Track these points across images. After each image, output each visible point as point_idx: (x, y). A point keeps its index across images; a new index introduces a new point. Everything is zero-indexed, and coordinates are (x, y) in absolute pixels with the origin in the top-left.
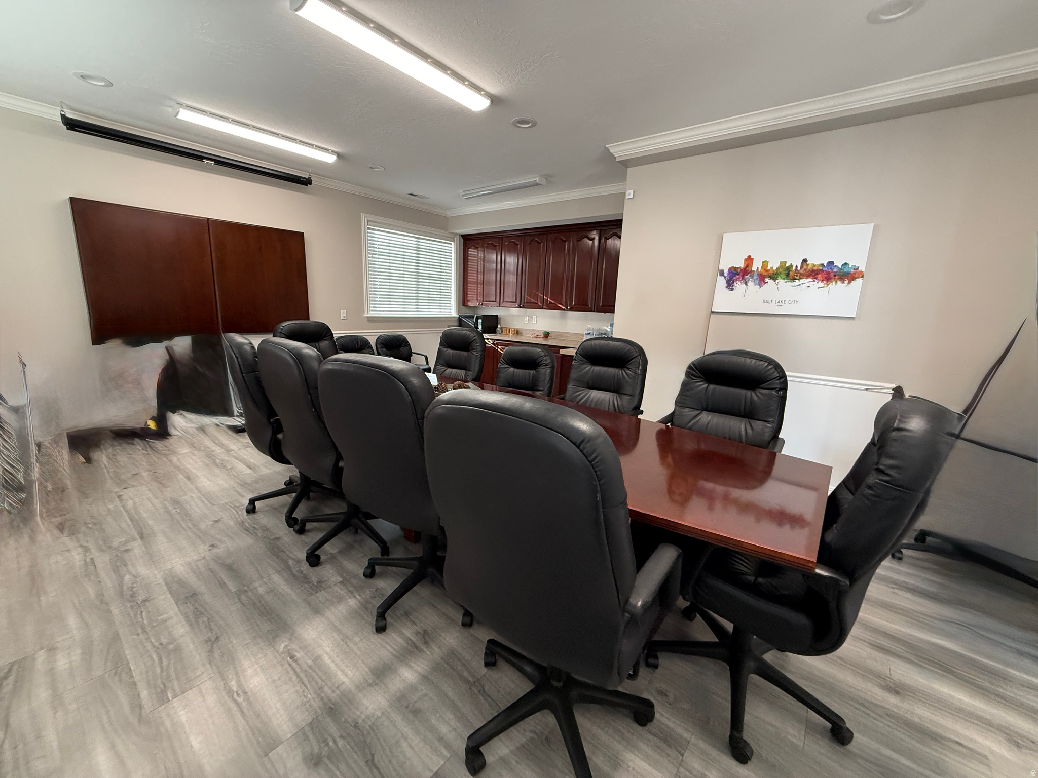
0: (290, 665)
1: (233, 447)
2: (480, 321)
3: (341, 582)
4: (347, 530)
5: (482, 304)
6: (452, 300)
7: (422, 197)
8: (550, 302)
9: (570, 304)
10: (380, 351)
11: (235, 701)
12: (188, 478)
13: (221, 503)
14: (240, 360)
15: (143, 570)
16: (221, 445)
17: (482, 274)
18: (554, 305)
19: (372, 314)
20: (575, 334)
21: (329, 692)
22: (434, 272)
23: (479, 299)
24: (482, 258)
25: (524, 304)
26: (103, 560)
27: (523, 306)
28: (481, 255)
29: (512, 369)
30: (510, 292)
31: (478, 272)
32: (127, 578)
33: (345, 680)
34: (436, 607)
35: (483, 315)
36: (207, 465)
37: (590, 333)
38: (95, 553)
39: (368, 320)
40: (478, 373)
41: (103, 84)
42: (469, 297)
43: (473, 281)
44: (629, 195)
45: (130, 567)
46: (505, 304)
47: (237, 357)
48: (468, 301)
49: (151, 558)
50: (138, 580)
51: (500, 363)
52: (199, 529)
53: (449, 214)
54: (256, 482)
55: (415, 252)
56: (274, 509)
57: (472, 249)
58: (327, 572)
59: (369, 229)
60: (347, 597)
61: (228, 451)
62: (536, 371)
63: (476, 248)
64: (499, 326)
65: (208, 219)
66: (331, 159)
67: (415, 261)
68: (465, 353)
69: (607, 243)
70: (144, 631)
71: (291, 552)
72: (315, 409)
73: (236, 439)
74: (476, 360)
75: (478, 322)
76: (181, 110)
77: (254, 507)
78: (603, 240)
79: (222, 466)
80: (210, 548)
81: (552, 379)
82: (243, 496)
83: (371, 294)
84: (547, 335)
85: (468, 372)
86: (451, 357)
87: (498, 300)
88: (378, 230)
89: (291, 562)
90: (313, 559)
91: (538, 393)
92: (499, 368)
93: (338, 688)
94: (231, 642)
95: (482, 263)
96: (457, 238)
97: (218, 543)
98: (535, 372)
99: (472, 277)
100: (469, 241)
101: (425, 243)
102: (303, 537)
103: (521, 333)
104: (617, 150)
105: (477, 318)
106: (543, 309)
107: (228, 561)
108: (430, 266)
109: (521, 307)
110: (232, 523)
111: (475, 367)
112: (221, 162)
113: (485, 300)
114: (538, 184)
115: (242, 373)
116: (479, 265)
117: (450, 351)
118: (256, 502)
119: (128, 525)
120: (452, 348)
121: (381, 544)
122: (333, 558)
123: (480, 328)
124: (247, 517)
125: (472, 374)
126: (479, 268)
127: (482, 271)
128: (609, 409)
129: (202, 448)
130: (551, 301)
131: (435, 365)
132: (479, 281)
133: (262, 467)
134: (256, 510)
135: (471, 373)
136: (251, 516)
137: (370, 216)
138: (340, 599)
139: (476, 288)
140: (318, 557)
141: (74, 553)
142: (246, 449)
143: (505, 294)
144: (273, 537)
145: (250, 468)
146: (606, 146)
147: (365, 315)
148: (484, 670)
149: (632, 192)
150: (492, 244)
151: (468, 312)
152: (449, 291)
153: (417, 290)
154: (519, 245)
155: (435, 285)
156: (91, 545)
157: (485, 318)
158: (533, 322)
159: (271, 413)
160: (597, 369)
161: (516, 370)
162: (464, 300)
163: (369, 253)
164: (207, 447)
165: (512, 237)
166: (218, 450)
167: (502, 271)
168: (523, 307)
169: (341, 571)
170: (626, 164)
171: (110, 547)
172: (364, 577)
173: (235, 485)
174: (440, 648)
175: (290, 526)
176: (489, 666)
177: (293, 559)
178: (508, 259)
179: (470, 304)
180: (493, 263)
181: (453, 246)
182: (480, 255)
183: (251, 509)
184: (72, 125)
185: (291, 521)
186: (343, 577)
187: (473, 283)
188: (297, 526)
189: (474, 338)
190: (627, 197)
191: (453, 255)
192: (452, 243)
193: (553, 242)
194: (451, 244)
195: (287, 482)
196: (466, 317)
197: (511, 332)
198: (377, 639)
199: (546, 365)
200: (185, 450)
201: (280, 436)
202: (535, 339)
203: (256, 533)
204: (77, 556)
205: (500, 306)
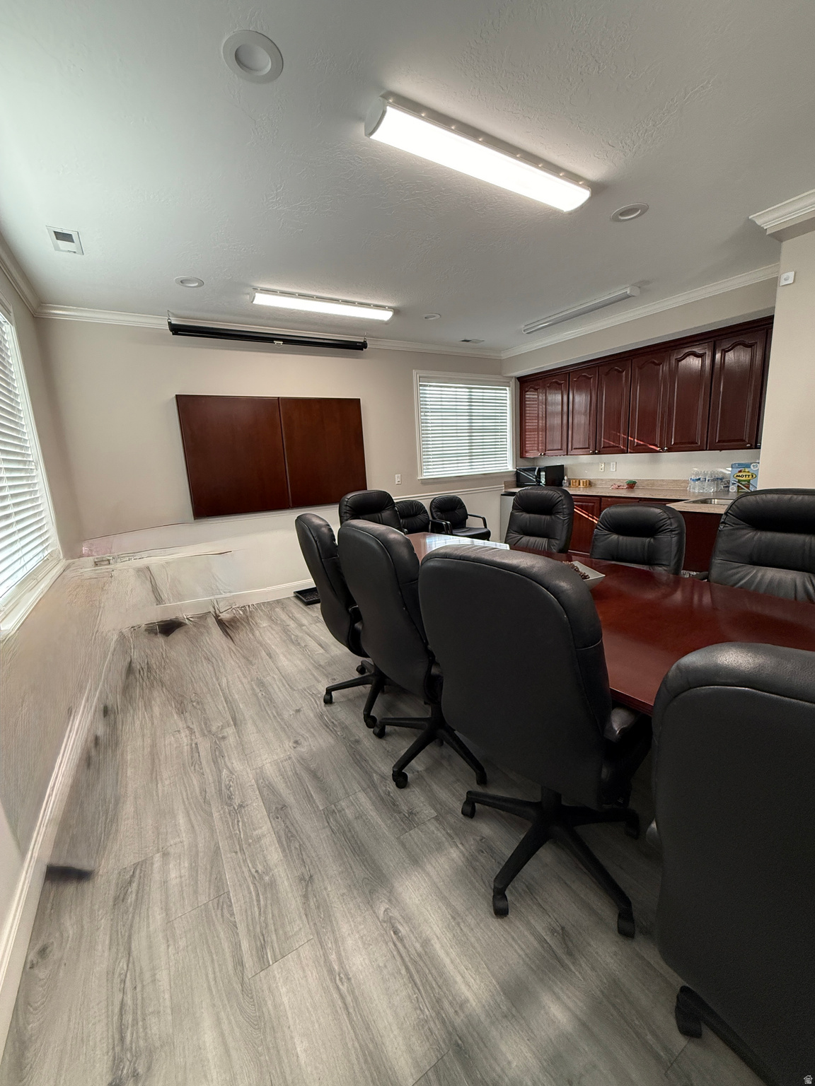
0: (395, 945)
1: (305, 621)
2: (543, 474)
3: (436, 818)
4: (434, 742)
5: (545, 454)
6: (507, 452)
7: (477, 341)
8: (638, 445)
9: (667, 443)
10: (435, 516)
11: (338, 988)
12: (270, 655)
13: (300, 688)
14: (318, 544)
15: (237, 765)
16: (293, 618)
17: (544, 419)
18: (644, 447)
19: (426, 475)
20: (674, 480)
21: (451, 1011)
22: (488, 423)
23: (540, 448)
24: (544, 400)
25: (598, 449)
26: (205, 746)
27: (599, 451)
28: (542, 397)
29: (615, 537)
30: (579, 437)
31: (538, 416)
32: (225, 772)
33: (469, 994)
34: (570, 887)
35: (547, 467)
36: (284, 641)
37: (699, 479)
38: (200, 740)
39: (422, 483)
40: (566, 540)
41: (197, 284)
42: (528, 447)
43: (533, 429)
44: (786, 280)
45: (227, 759)
46: (575, 452)
47: (316, 542)
48: (526, 452)
49: (244, 750)
50: (234, 777)
51: (597, 528)
52: (282, 719)
53: (504, 356)
54: (329, 664)
55: (468, 404)
56: (350, 701)
57: (531, 391)
58: (415, 798)
59: (421, 385)
60: (446, 844)
61: (301, 625)
62: (655, 539)
63: (536, 390)
64: (566, 478)
65: (279, 398)
66: (386, 316)
67: (467, 414)
68: (548, 517)
69: (727, 358)
70: (241, 849)
71: (374, 763)
72: (406, 608)
73: (307, 612)
74: (563, 525)
75: (540, 475)
76: (256, 294)
77: (331, 696)
78: (718, 356)
79: (296, 642)
80: (295, 746)
81: (679, 550)
82: (319, 681)
83: (424, 455)
84: (632, 485)
85: (553, 541)
86: (528, 522)
87: (565, 446)
88: (430, 386)
89: (375, 777)
90: (400, 779)
91: (660, 568)
92: (596, 536)
93: (461, 1006)
94: (326, 889)
95: (544, 406)
96: (513, 382)
97: (302, 740)
98: (652, 540)
99: (530, 424)
100: (525, 384)
101: (477, 393)
102: (383, 742)
103: (595, 485)
104: (766, 219)
105: (540, 471)
106: (627, 453)
107: (313, 766)
108: (485, 417)
109: (596, 454)
110: (312, 715)
111: (561, 533)
112: (290, 341)
113: (548, 448)
114: (628, 297)
115: (321, 559)
116: (540, 410)
117: (526, 516)
118: (333, 693)
119: (224, 707)
120: (528, 512)
121: (478, 771)
122: (420, 777)
123: (543, 482)
124: (324, 709)
125: (556, 544)
126: (540, 413)
127: (544, 415)
128: (796, 597)
129: (279, 622)
130: (639, 442)
131: (507, 533)
132: (540, 427)
133: (333, 647)
134: (333, 700)
135: (557, 542)
136: (328, 708)
137: (420, 371)
138: (439, 847)
139: (536, 436)
140: (405, 776)
141: (183, 735)
142: (317, 624)
143: (574, 441)
144: (352, 739)
145: (322, 647)
146: (750, 217)
147: (419, 478)
148: (680, 1041)
149: (791, 274)
150: (556, 382)
151: (527, 465)
152: (505, 443)
153: (471, 445)
154: (592, 379)
155: (489, 438)
156: (195, 727)
157: (548, 470)
158: (612, 470)
159: (349, 601)
160: (767, 536)
161: (621, 538)
162: (521, 451)
163: (421, 412)
164: (282, 621)
165: (582, 370)
166: (292, 625)
167: (568, 412)
168: (600, 453)
169: (434, 801)
170: (780, 236)
171: (210, 731)
172: (462, 815)
173: (311, 667)
174: (593, 969)
175: (369, 726)
176: (687, 1035)
177: (376, 772)
178: (577, 398)
179: (528, 455)
180: (558, 404)
181: (508, 392)
182: (540, 398)
183: (328, 701)
184: (176, 330)
185: (370, 721)
186: (436, 811)
187: (533, 430)
188: (378, 728)
189: (560, 499)
190: (783, 282)
191: (508, 402)
192: (507, 388)
193: (640, 368)
194: (506, 390)
195: (360, 668)
196: (525, 470)
197: (581, 484)
198: (495, 923)
199: (672, 531)
200: (264, 624)
201: (358, 626)
202: (616, 491)
203: (336, 731)
204: (184, 738)
205: (567, 455)
